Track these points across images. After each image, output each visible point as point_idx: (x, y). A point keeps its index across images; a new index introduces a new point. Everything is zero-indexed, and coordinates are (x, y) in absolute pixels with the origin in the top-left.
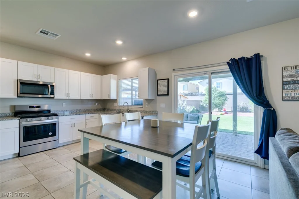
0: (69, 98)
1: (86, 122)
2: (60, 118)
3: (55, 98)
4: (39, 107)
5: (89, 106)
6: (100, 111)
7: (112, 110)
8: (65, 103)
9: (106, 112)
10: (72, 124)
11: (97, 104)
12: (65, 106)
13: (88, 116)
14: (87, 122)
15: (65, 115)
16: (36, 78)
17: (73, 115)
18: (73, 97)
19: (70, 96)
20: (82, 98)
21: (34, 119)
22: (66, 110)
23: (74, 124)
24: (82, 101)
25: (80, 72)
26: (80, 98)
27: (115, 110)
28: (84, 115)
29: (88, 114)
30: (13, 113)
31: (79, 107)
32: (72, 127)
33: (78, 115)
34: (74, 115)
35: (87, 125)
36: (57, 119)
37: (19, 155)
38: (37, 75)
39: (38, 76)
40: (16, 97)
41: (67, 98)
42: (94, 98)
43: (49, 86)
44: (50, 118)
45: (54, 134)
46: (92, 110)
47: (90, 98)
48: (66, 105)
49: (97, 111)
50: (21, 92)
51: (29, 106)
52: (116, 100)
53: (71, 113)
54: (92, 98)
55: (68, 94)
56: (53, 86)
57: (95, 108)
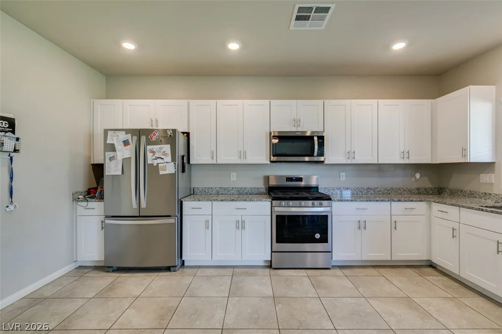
0: (352, 163)
1: (393, 220)
2: (335, 204)
3: (326, 162)
4: (300, 179)
5: (397, 181)
6: (428, 194)
7: (472, 195)
8: (344, 173)
9: (448, 200)
10: (359, 222)
11: (418, 176)
12: (344, 179)
13: (399, 207)
14: (395, 222)
15: (345, 201)
16: (295, 126)
17: (361, 201)
18: (359, 160)
19: (354, 158)
20: (380, 162)
21: (291, 203)
22: (347, 187)
23: (365, 222)
24: (380, 169)
25: (376, 101)
26: (377, 163)
27: (486, 195)
28: (389, 203)
29: (399, 201)
30: (266, 188)
31: (374, 182)
32: (359, 228)
33: (374, 201)
34: (363, 201)
35: (395, 228)
36: (329, 208)
37: (270, 266)
38: (296, 120)
39: (297, 122)
40: (269, 162)
41: (349, 162)
42: (412, 160)
43: (316, 138)
44: (316, 203)
45: (324, 239)
46: (404, 190)
47: (402, 162)
48: (346, 176)
49: (419, 194)
50: (274, 154)
51: (287, 178)
52: (493, 163)
53: (357, 194)
54: (407, 161)
55: (351, 154)
56: (321, 138)
57: (415, 186)
